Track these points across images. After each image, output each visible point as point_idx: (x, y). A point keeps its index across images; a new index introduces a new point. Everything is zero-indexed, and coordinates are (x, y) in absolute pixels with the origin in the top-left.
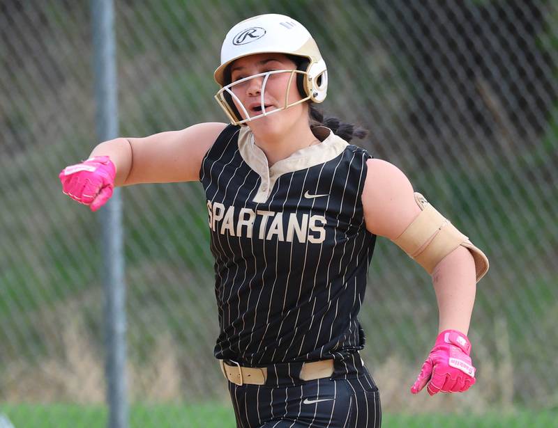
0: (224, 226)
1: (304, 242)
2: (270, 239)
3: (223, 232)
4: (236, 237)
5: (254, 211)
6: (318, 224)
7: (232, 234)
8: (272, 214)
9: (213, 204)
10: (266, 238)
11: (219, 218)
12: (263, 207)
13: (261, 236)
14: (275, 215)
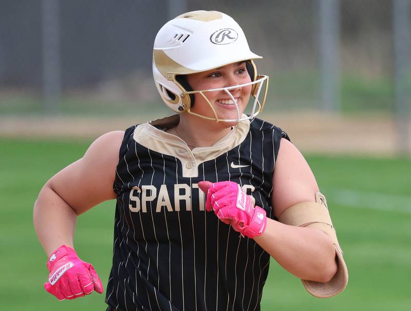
0: (160, 204)
3: (158, 210)
4: (174, 212)
5: (189, 185)
7: (170, 209)
9: (140, 188)
11: (151, 198)
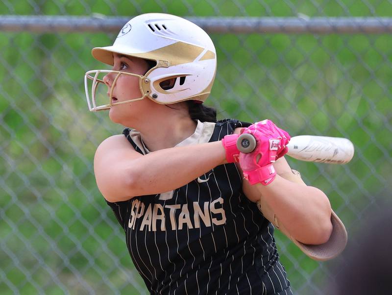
1: (210, 226)
2: (181, 229)
6: (217, 206)
8: (179, 206)
10: (178, 228)
12: (171, 202)
13: (174, 228)
14: (182, 207)
